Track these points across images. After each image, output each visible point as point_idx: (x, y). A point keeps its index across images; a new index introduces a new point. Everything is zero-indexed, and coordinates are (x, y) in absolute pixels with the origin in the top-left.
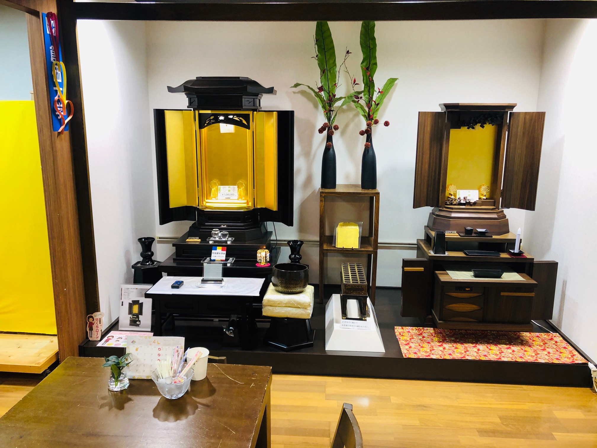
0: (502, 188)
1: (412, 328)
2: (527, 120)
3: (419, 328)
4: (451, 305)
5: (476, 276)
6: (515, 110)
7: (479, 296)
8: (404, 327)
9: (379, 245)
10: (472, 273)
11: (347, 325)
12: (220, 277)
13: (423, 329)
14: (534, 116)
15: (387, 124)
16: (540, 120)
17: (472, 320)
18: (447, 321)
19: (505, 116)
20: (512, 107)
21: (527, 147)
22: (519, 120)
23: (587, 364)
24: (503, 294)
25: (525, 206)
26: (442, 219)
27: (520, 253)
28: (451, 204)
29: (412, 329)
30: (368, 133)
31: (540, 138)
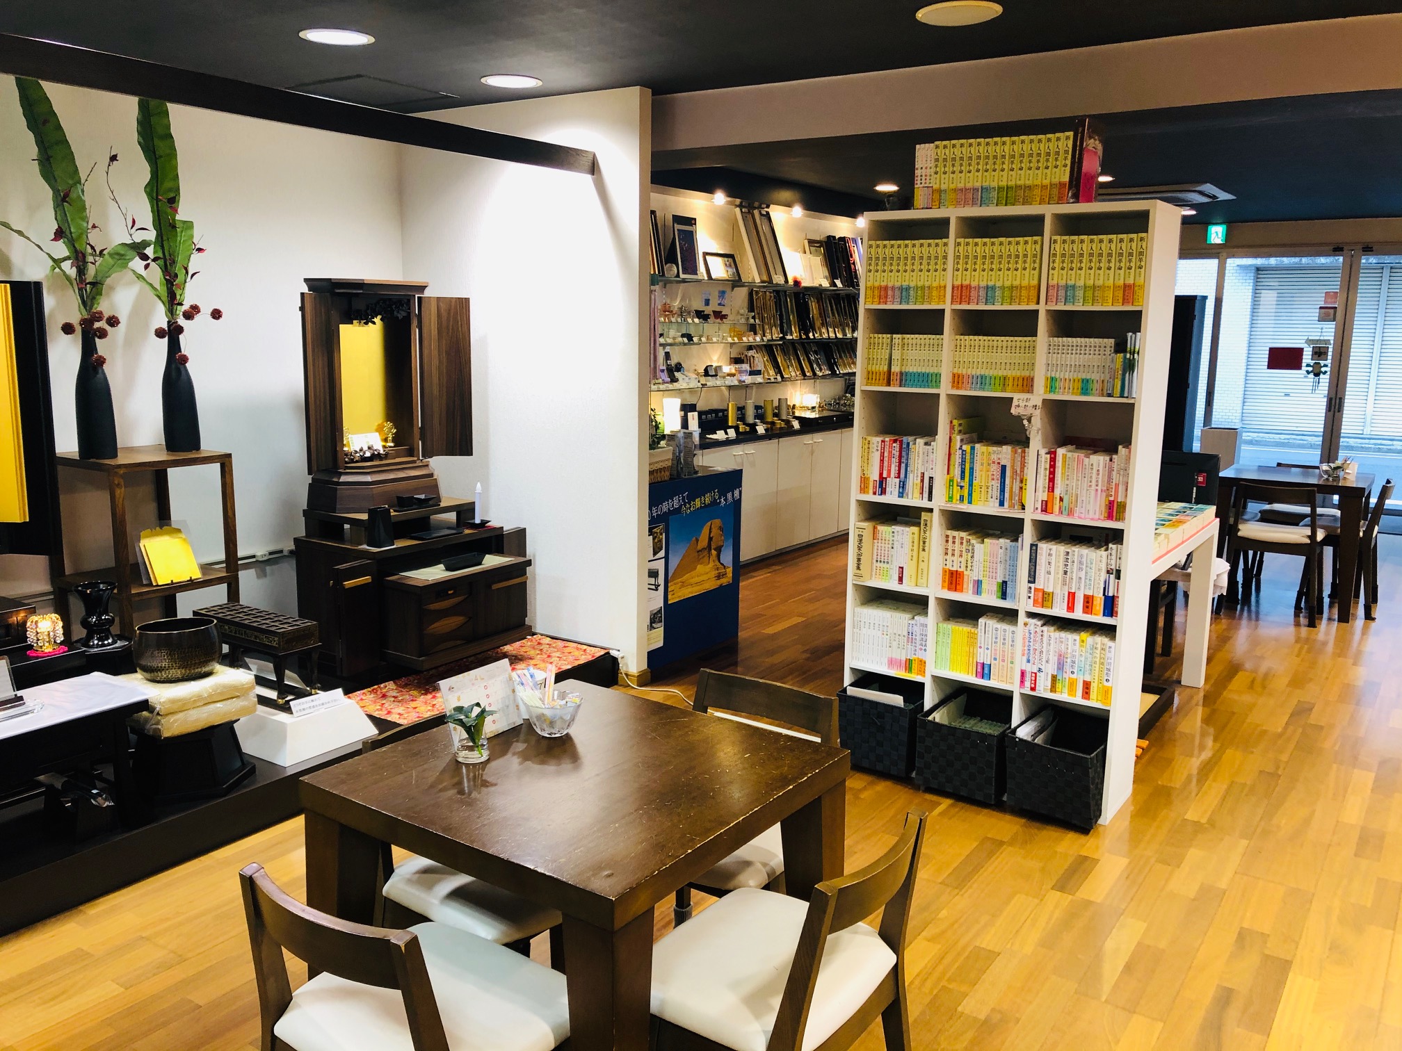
0: (420, 426)
1: (362, 691)
2: (442, 311)
3: (372, 688)
4: (433, 626)
5: (448, 569)
6: (427, 293)
7: (465, 599)
8: (350, 695)
9: (240, 562)
10: (442, 566)
11: (304, 709)
12: (9, 693)
13: (379, 687)
14: (453, 304)
15: (216, 314)
16: (464, 311)
17: (459, 642)
18: (430, 654)
19: (412, 301)
20: (422, 288)
21: (448, 353)
22: (431, 310)
23: (608, 653)
24: (495, 587)
25: (458, 451)
26: (355, 489)
27: (484, 523)
28: (352, 461)
29: (364, 693)
30: (172, 333)
31: (467, 339)
